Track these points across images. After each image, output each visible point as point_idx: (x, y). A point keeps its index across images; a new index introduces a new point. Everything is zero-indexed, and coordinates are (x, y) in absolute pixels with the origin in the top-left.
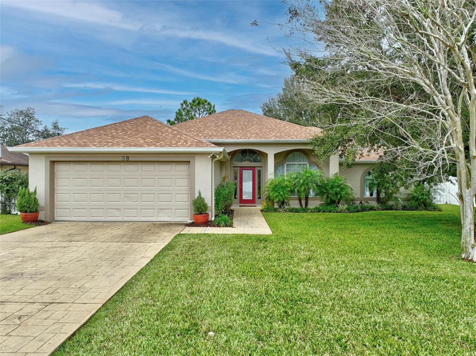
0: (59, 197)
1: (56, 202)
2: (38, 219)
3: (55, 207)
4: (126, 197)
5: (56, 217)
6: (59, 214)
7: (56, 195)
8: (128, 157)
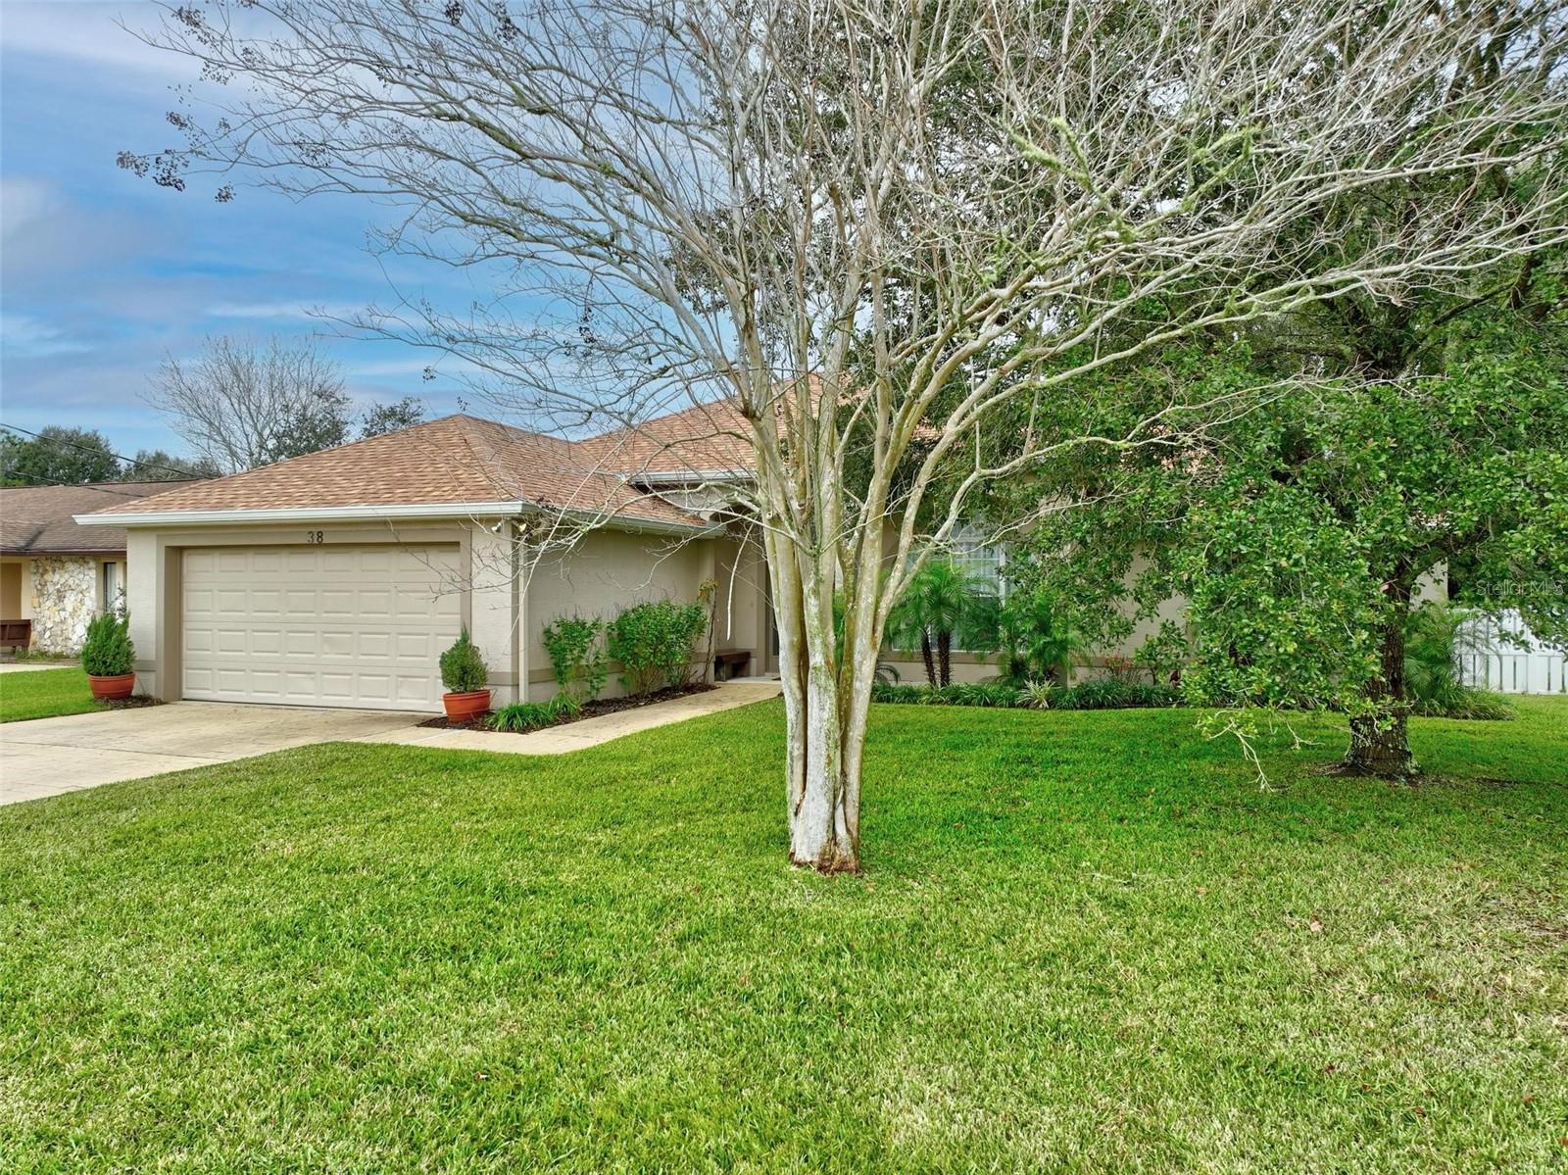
0: (193, 637)
1: (186, 652)
2: (134, 693)
3: (185, 664)
4: (327, 640)
5: (184, 690)
6: (194, 682)
7: (185, 632)
8: (320, 535)
